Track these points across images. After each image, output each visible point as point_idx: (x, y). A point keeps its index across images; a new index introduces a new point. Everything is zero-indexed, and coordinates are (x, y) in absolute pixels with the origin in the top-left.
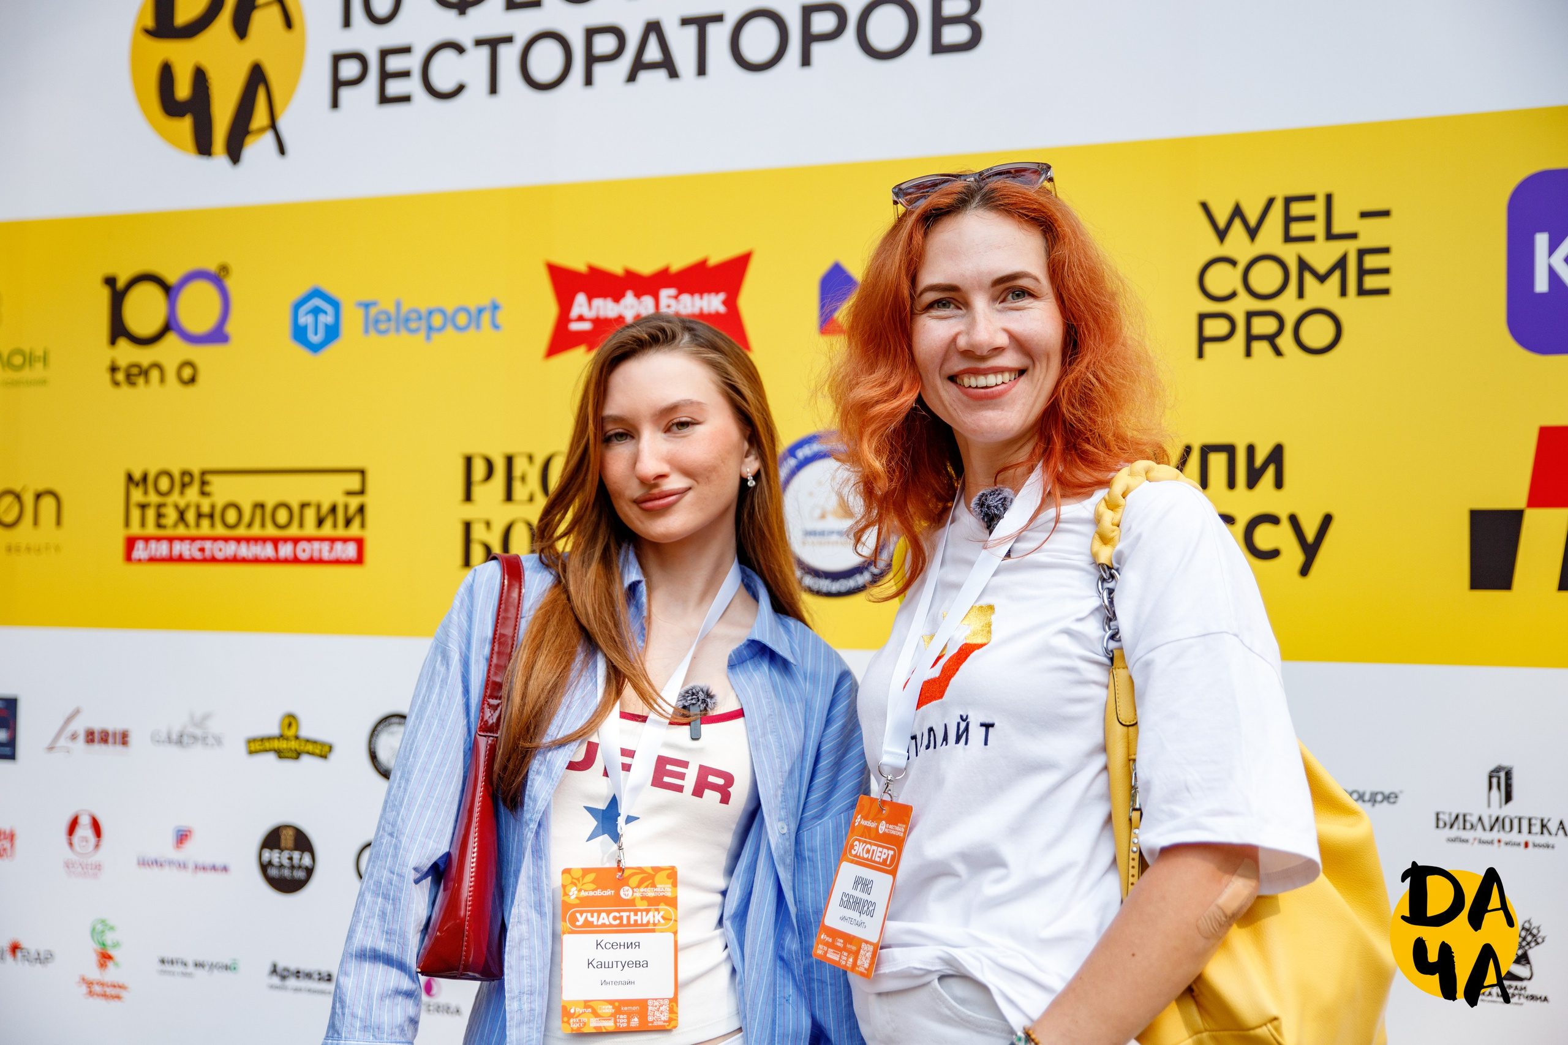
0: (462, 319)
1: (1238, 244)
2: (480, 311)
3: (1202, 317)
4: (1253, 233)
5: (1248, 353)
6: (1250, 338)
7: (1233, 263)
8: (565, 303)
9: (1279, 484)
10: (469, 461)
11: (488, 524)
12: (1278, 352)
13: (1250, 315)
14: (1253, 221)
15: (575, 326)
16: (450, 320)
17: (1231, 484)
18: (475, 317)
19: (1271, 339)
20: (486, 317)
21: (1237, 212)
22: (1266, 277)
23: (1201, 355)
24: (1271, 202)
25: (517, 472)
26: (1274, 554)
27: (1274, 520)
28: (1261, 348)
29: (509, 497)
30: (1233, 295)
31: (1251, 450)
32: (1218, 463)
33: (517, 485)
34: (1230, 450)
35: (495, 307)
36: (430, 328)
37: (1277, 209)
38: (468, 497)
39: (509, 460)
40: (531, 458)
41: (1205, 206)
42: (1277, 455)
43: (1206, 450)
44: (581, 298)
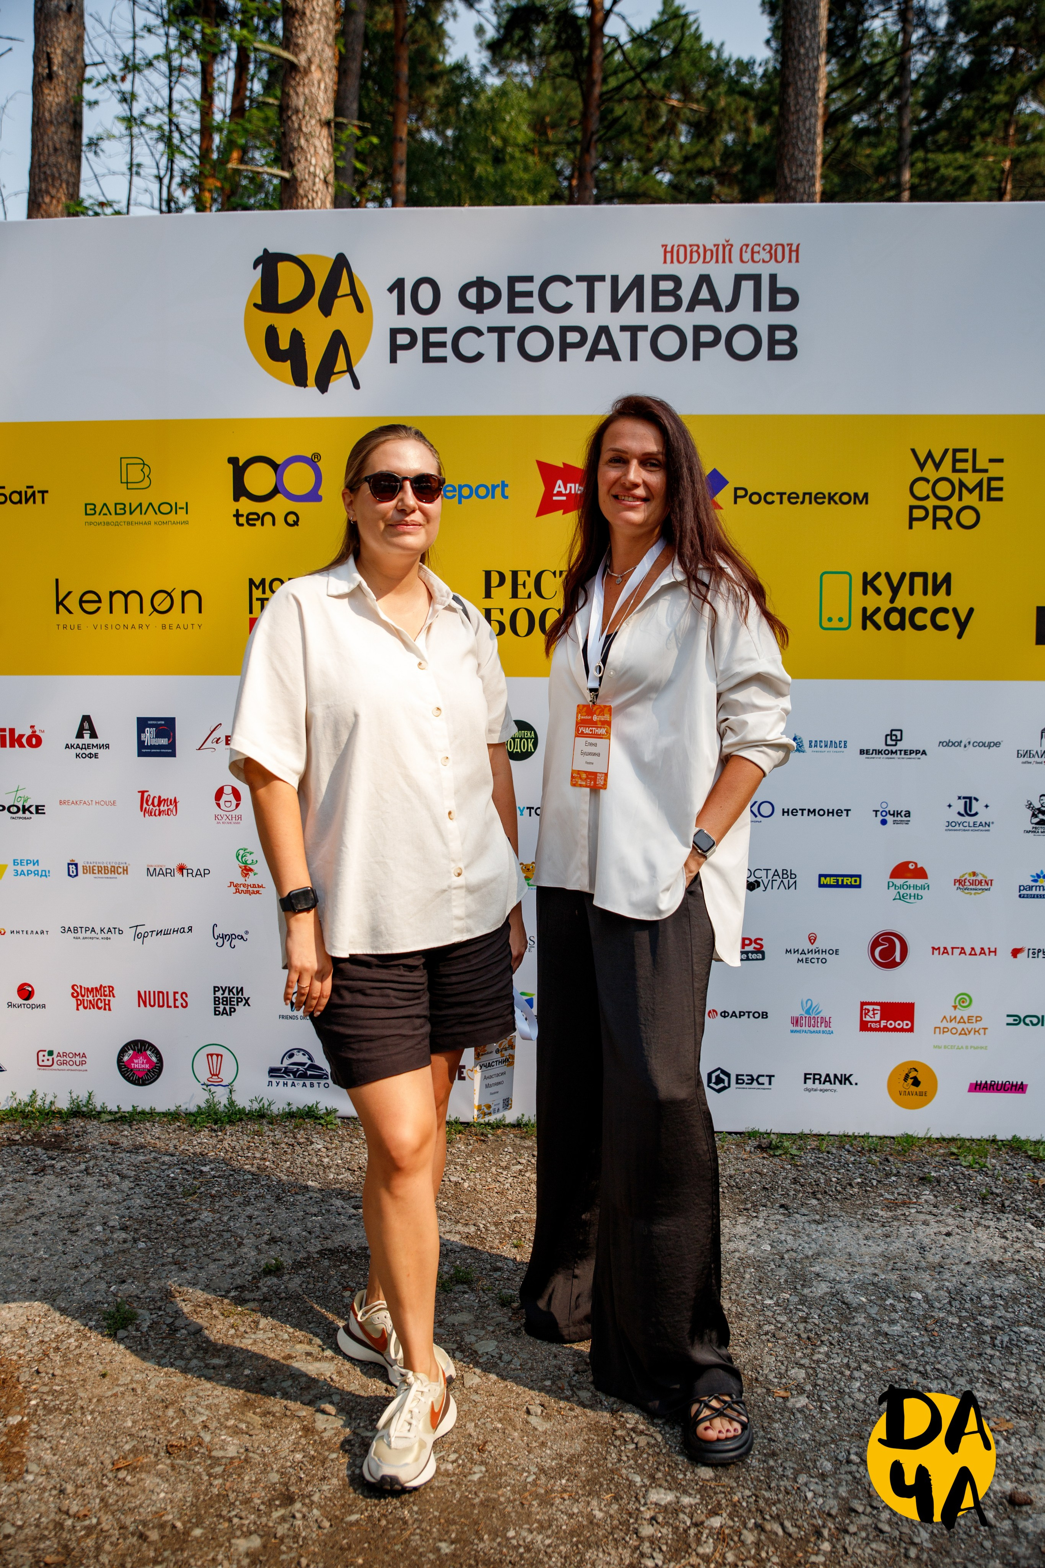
0: (482, 492)
1: (930, 471)
2: (494, 487)
3: (912, 508)
4: (937, 466)
5: (934, 527)
6: (935, 519)
7: (928, 481)
8: (549, 485)
9: (948, 593)
10: (488, 574)
11: (502, 610)
12: (949, 527)
13: (935, 508)
14: (937, 460)
15: (555, 498)
16: (474, 491)
17: (925, 593)
18: (491, 491)
19: (946, 520)
20: (498, 491)
21: (930, 455)
22: (943, 489)
23: (911, 527)
24: (946, 451)
25: (520, 581)
26: (945, 627)
27: (945, 611)
28: (940, 525)
29: (515, 595)
30: (927, 497)
31: (935, 575)
32: (919, 581)
33: (520, 588)
34: (924, 575)
35: (504, 485)
36: (461, 496)
37: (950, 455)
38: (488, 595)
39: (515, 574)
40: (529, 573)
41: (913, 451)
42: (948, 578)
43: (913, 575)
44: (560, 482)
